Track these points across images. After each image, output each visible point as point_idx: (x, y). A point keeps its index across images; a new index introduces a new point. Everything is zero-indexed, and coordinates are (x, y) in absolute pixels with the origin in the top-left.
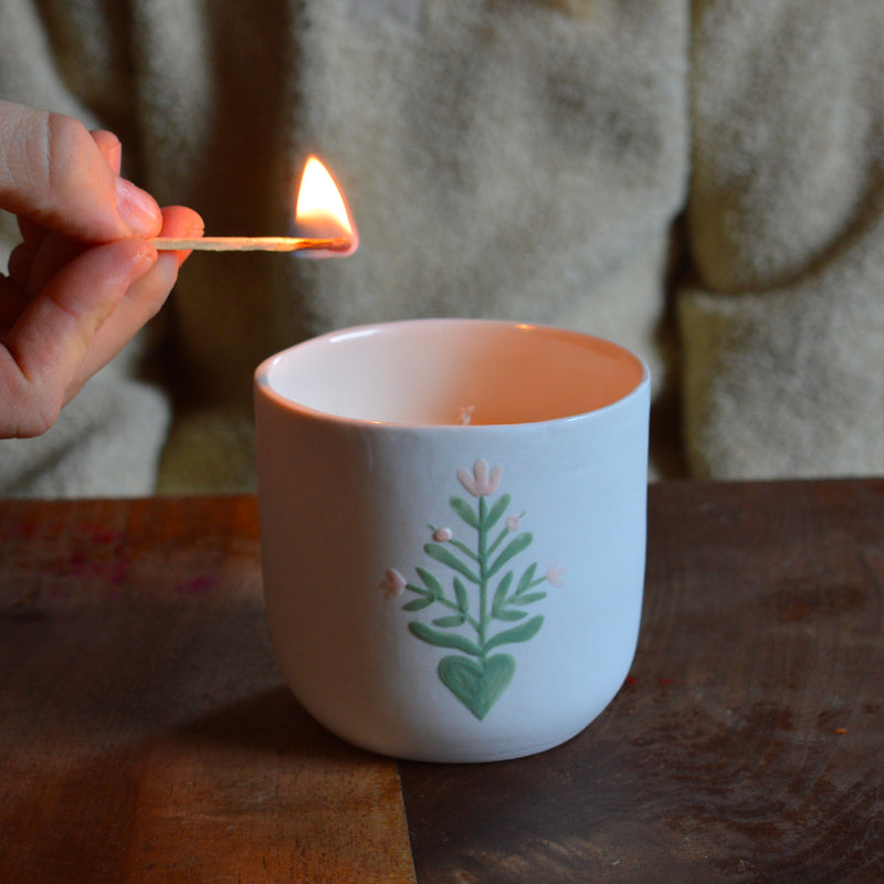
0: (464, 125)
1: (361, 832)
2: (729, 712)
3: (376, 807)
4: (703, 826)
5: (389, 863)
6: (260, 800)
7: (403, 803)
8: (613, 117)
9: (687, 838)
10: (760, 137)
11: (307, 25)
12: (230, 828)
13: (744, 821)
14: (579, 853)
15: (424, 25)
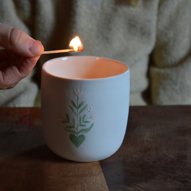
0: (110, 29)
1: (95, 182)
2: (172, 156)
3: (98, 176)
4: (172, 181)
5: (103, 189)
6: (71, 174)
7: (103, 175)
8: (142, 29)
9: (169, 183)
10: (171, 34)
11: (77, 6)
12: (66, 180)
13: (181, 180)
14: (145, 187)
15: (102, 7)
